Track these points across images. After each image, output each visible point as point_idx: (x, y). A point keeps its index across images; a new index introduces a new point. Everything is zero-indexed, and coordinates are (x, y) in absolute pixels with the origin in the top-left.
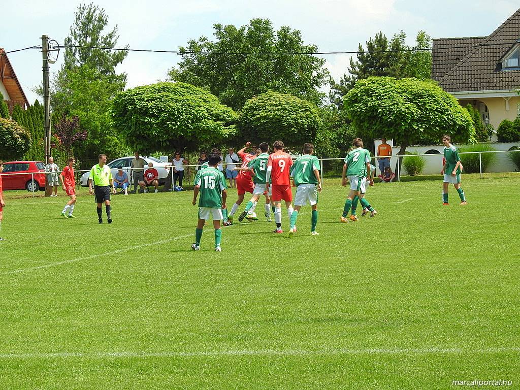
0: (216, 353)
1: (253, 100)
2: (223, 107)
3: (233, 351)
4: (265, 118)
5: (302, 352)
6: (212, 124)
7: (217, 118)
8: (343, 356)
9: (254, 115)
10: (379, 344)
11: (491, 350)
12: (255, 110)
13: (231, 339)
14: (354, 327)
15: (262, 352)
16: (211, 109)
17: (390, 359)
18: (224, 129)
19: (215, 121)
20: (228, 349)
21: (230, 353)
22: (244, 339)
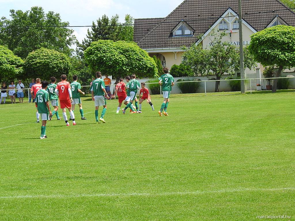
0: (11, 197)
1: (32, 53)
2: (15, 57)
3: (20, 196)
4: (39, 63)
5: (59, 196)
6: (9, 66)
7: (12, 63)
8: (83, 198)
9: (33, 61)
10: (103, 191)
11: (166, 194)
12: (34, 58)
13: (19, 189)
14: (89, 181)
15: (37, 196)
16: (9, 58)
17: (109, 200)
18: (16, 69)
19: (11, 65)
20: (18, 195)
21: (18, 197)
22: (27, 189)
